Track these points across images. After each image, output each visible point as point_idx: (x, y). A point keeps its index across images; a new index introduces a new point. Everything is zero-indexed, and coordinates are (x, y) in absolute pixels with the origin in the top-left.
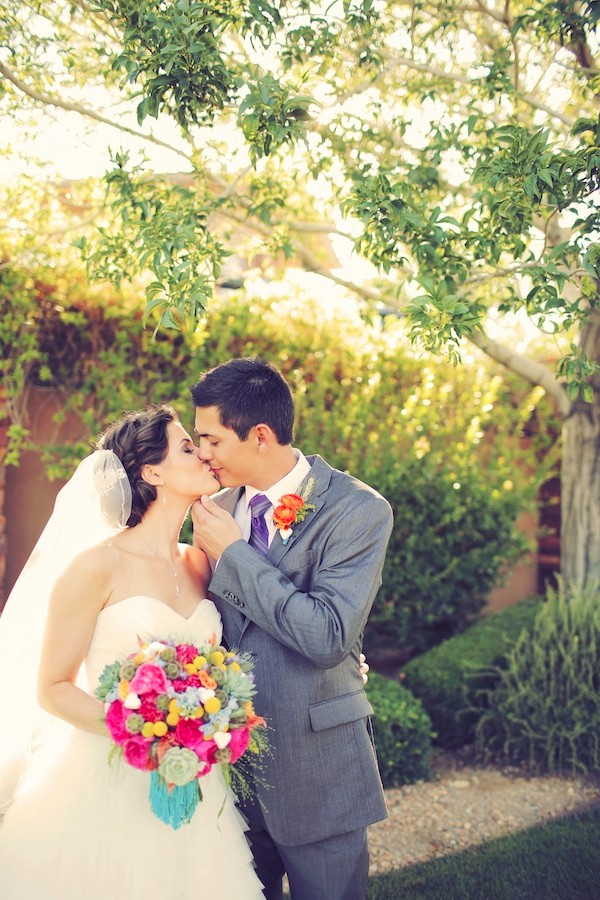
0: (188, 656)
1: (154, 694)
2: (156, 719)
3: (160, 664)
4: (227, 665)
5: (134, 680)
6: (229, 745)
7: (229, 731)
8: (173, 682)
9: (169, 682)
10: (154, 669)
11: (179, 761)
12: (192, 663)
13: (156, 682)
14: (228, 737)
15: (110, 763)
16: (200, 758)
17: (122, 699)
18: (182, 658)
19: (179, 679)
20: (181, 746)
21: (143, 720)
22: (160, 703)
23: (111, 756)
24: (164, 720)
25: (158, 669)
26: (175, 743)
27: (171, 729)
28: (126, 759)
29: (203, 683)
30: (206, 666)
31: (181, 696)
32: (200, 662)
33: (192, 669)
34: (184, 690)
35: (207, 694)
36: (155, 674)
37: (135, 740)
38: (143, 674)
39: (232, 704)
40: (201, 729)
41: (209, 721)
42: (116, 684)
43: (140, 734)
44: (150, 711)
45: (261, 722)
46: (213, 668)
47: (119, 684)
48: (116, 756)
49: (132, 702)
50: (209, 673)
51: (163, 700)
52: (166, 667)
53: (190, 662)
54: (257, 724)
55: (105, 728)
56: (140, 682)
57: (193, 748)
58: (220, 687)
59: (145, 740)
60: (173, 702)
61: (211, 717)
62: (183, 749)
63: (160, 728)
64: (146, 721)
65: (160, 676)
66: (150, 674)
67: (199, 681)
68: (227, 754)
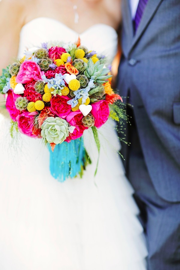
0: (56, 54)
1: (33, 81)
2: (36, 99)
3: (36, 61)
4: (88, 58)
5: (19, 74)
6: (91, 113)
7: (91, 103)
8: (45, 71)
9: (43, 72)
10: (31, 64)
11: (54, 126)
12: (60, 58)
13: (33, 74)
14: (90, 108)
15: (12, 135)
16: (70, 123)
17: (13, 89)
18: (52, 55)
19: (51, 69)
20: (55, 116)
21: (26, 101)
22: (37, 87)
23: (12, 130)
24: (41, 99)
25: (34, 64)
26: (51, 115)
27: (47, 105)
28: (21, 129)
29: (68, 71)
30: (70, 59)
31: (51, 80)
32: (65, 57)
33: (59, 62)
34: (54, 77)
35: (71, 78)
36: (32, 68)
37: (23, 115)
38: (25, 69)
39: (91, 84)
40: (69, 103)
41: (74, 97)
42: (8, 79)
43: (26, 111)
44: (31, 93)
45: (118, 97)
46: (75, 60)
47: (10, 79)
48: (14, 129)
49: (19, 89)
50: (73, 63)
51: (39, 85)
52: (40, 62)
53: (58, 57)
54: (115, 99)
55: (7, 112)
56: (23, 75)
57: (64, 117)
58: (81, 73)
59: (30, 114)
60: (46, 86)
61: (75, 93)
62: (56, 118)
63: (39, 105)
64: (29, 102)
65: (36, 69)
66: (29, 68)
67: (65, 70)
68: (90, 119)
